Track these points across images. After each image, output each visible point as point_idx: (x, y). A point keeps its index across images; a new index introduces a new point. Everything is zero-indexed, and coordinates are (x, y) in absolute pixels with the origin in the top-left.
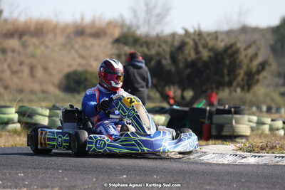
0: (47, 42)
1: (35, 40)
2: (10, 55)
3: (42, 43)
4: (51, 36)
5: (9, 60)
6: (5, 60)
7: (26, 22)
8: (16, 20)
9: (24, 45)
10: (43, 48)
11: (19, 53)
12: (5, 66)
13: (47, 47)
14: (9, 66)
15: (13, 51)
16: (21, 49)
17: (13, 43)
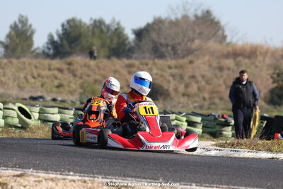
0: (257, 64)
1: (247, 61)
2: (226, 72)
3: (253, 63)
4: (260, 58)
5: (225, 76)
6: (222, 76)
7: (243, 45)
8: (235, 44)
9: (238, 65)
10: (253, 67)
11: (233, 71)
12: (221, 81)
13: (256, 67)
14: (225, 82)
15: (229, 69)
16: (235, 68)
17: (229, 63)
